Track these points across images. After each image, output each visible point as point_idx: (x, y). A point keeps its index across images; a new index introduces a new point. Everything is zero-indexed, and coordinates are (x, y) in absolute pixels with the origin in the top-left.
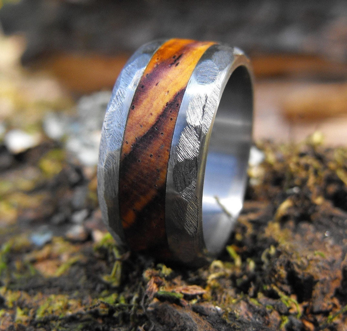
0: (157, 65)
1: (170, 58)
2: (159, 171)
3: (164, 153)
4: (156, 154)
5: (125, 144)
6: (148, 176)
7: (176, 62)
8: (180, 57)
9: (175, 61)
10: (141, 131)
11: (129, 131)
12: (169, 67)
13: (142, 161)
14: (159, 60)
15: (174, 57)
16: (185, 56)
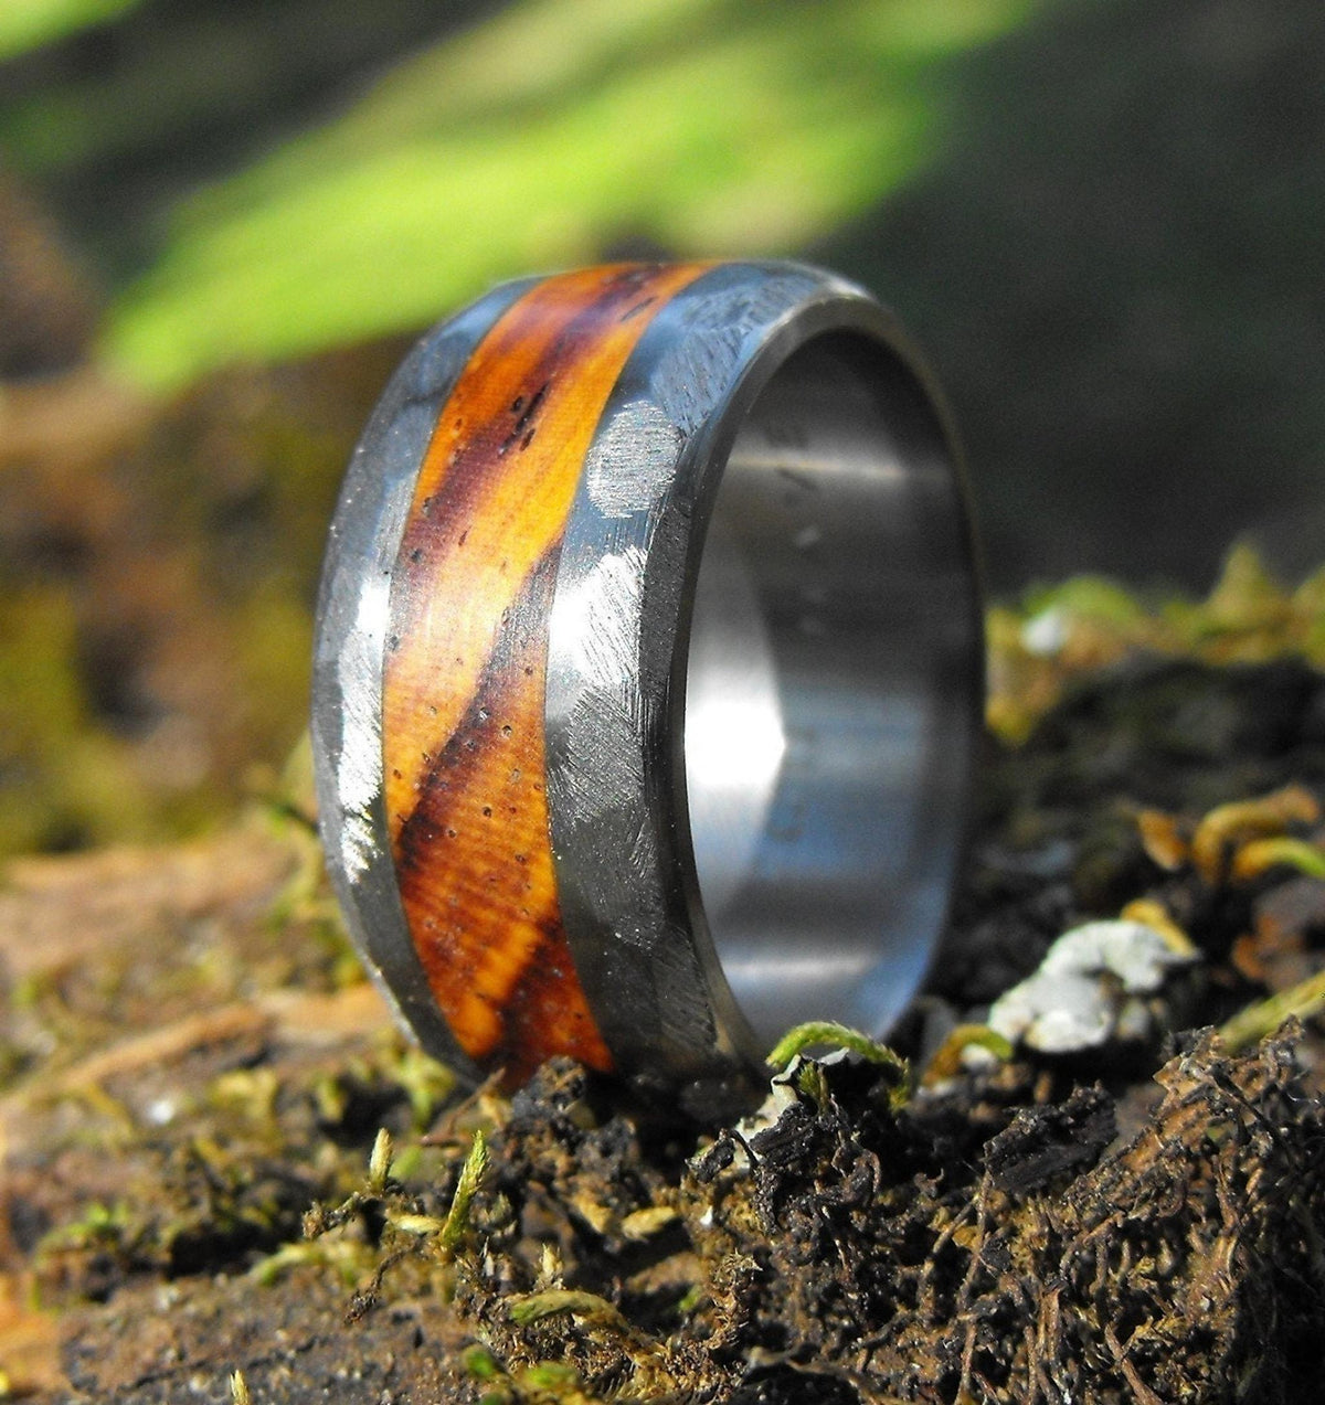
0: (458, 451)
1: (502, 411)
2: (524, 861)
3: (528, 797)
4: (503, 804)
5: (393, 779)
6: (492, 880)
7: (523, 430)
8: (538, 398)
9: (520, 425)
10: (437, 729)
11: (396, 733)
12: (500, 457)
13: (461, 834)
14: (462, 429)
15: (515, 408)
16: (554, 396)
